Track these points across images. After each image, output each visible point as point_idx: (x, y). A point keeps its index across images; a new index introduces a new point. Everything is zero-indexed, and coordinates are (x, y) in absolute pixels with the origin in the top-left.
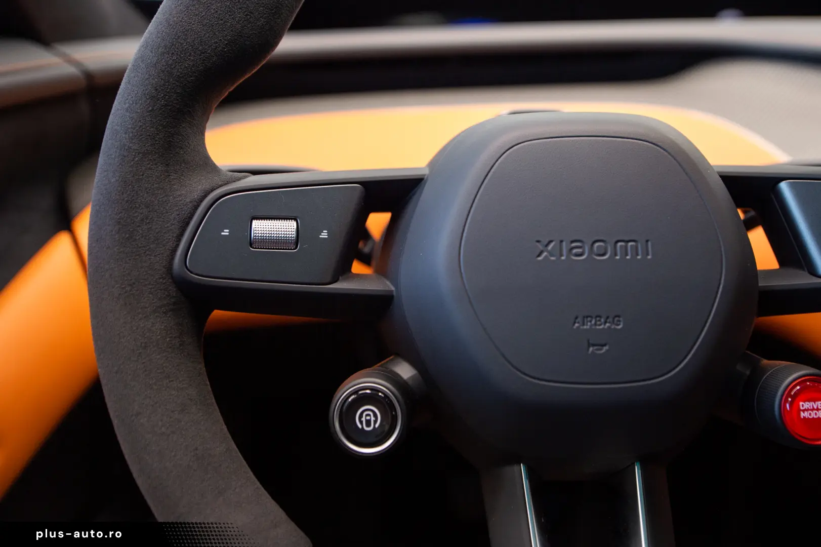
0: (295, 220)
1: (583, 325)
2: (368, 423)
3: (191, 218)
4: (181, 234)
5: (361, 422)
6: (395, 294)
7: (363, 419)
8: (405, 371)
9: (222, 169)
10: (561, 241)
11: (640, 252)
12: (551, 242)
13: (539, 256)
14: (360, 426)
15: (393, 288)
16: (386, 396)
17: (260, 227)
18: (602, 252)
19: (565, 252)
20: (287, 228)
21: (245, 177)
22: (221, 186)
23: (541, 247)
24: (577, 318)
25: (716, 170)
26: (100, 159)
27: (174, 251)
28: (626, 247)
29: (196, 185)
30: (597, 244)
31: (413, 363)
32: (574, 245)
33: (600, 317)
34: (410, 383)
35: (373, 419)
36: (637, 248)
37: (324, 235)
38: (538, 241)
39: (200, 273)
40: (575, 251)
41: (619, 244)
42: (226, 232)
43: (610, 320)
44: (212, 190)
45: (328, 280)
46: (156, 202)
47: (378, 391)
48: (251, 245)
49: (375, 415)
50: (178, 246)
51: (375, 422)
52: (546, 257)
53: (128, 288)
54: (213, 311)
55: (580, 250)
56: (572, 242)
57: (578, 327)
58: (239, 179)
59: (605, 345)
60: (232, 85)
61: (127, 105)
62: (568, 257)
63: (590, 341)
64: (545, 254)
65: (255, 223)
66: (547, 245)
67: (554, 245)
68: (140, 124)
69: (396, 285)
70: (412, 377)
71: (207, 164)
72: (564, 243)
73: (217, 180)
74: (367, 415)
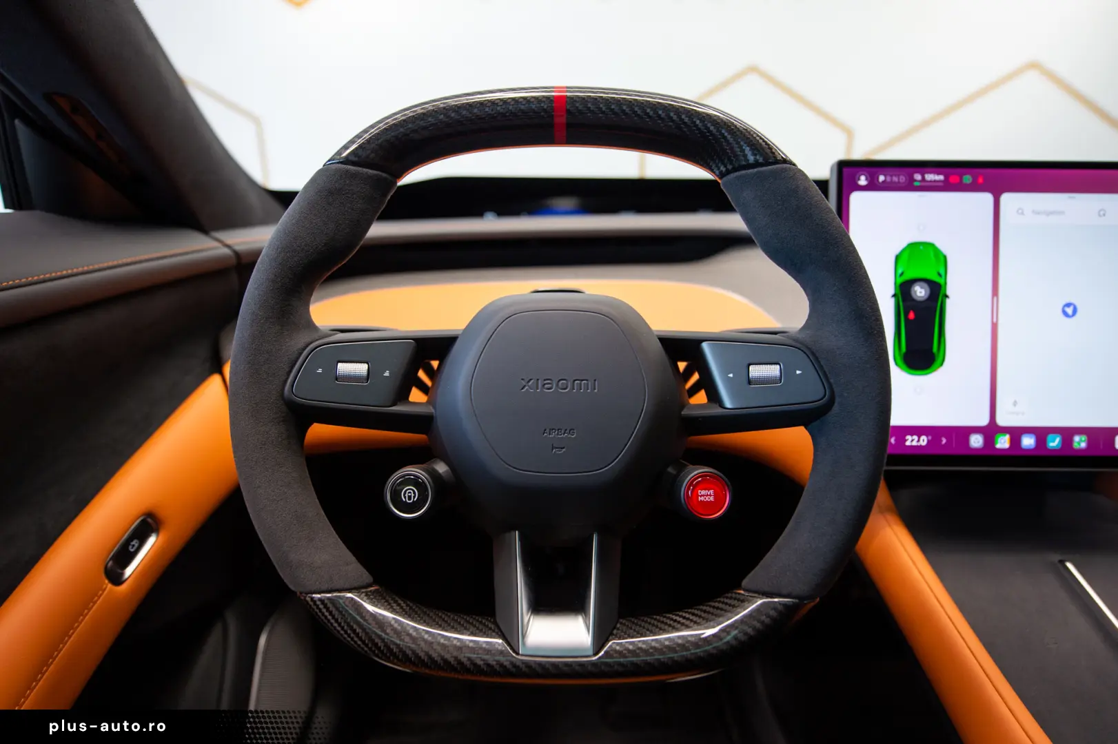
0: (368, 363)
1: (550, 434)
2: (410, 498)
3: (296, 361)
4: (290, 371)
5: (405, 497)
6: (434, 415)
7: (407, 495)
8: (441, 468)
9: (320, 328)
10: (538, 380)
11: (590, 388)
12: (531, 380)
13: (522, 389)
14: (404, 500)
15: (433, 411)
16: (423, 482)
17: (344, 368)
18: (565, 387)
19: (540, 386)
20: (361, 369)
21: (336, 334)
22: (317, 340)
23: (524, 383)
24: (545, 430)
25: (656, 333)
26: (238, 322)
27: (286, 381)
28: (581, 384)
29: (301, 339)
30: (561, 382)
31: (448, 463)
32: (546, 382)
33: (561, 429)
34: (443, 475)
35: (413, 495)
36: (588, 384)
37: (387, 374)
38: (523, 379)
39: (301, 396)
40: (546, 386)
41: (576, 382)
42: (320, 371)
43: (568, 431)
44: (311, 343)
45: (389, 404)
46: (274, 350)
47: (419, 478)
48: (337, 379)
49: (414, 493)
50: (287, 379)
51: (414, 497)
52: (527, 389)
53: (255, 406)
54: (312, 424)
55: (549, 386)
56: (545, 380)
57: (546, 436)
58: (331, 335)
59: (564, 448)
60: (328, 272)
61: (256, 286)
62: (541, 390)
63: (554, 445)
64: (527, 387)
65: (340, 365)
66: (529, 382)
67: (533, 383)
68: (265, 298)
69: (435, 408)
70: (446, 471)
71: (310, 325)
72: (539, 381)
73: (316, 336)
74: (410, 493)
